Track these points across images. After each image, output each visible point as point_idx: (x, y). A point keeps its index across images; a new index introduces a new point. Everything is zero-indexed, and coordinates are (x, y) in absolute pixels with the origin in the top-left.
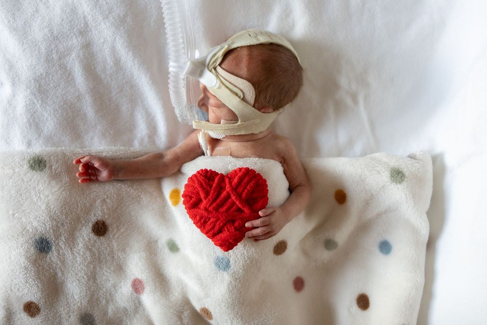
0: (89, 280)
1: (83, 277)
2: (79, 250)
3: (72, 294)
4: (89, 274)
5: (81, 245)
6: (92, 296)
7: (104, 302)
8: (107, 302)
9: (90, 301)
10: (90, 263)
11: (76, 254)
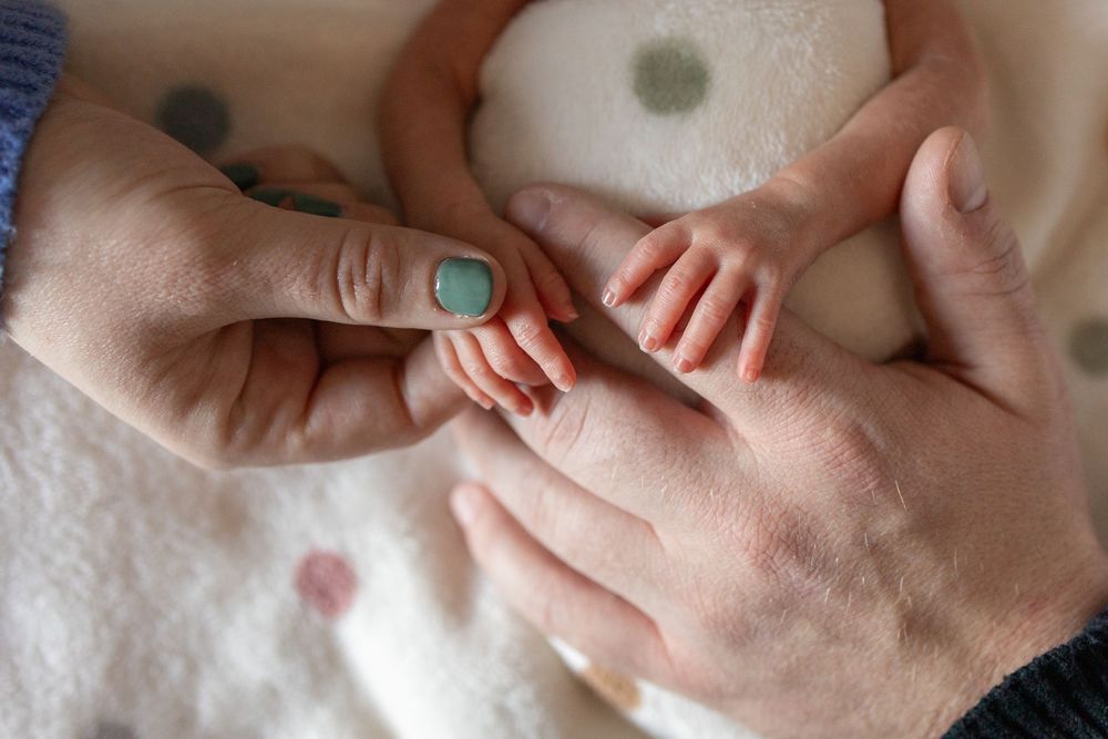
0: (103, 578)
1: (78, 572)
2: (47, 455)
3: (37, 650)
4: (103, 554)
5: (51, 433)
6: (123, 648)
7: (176, 669)
8: (192, 668)
9: (116, 673)
10: (102, 504)
11: (34, 474)
